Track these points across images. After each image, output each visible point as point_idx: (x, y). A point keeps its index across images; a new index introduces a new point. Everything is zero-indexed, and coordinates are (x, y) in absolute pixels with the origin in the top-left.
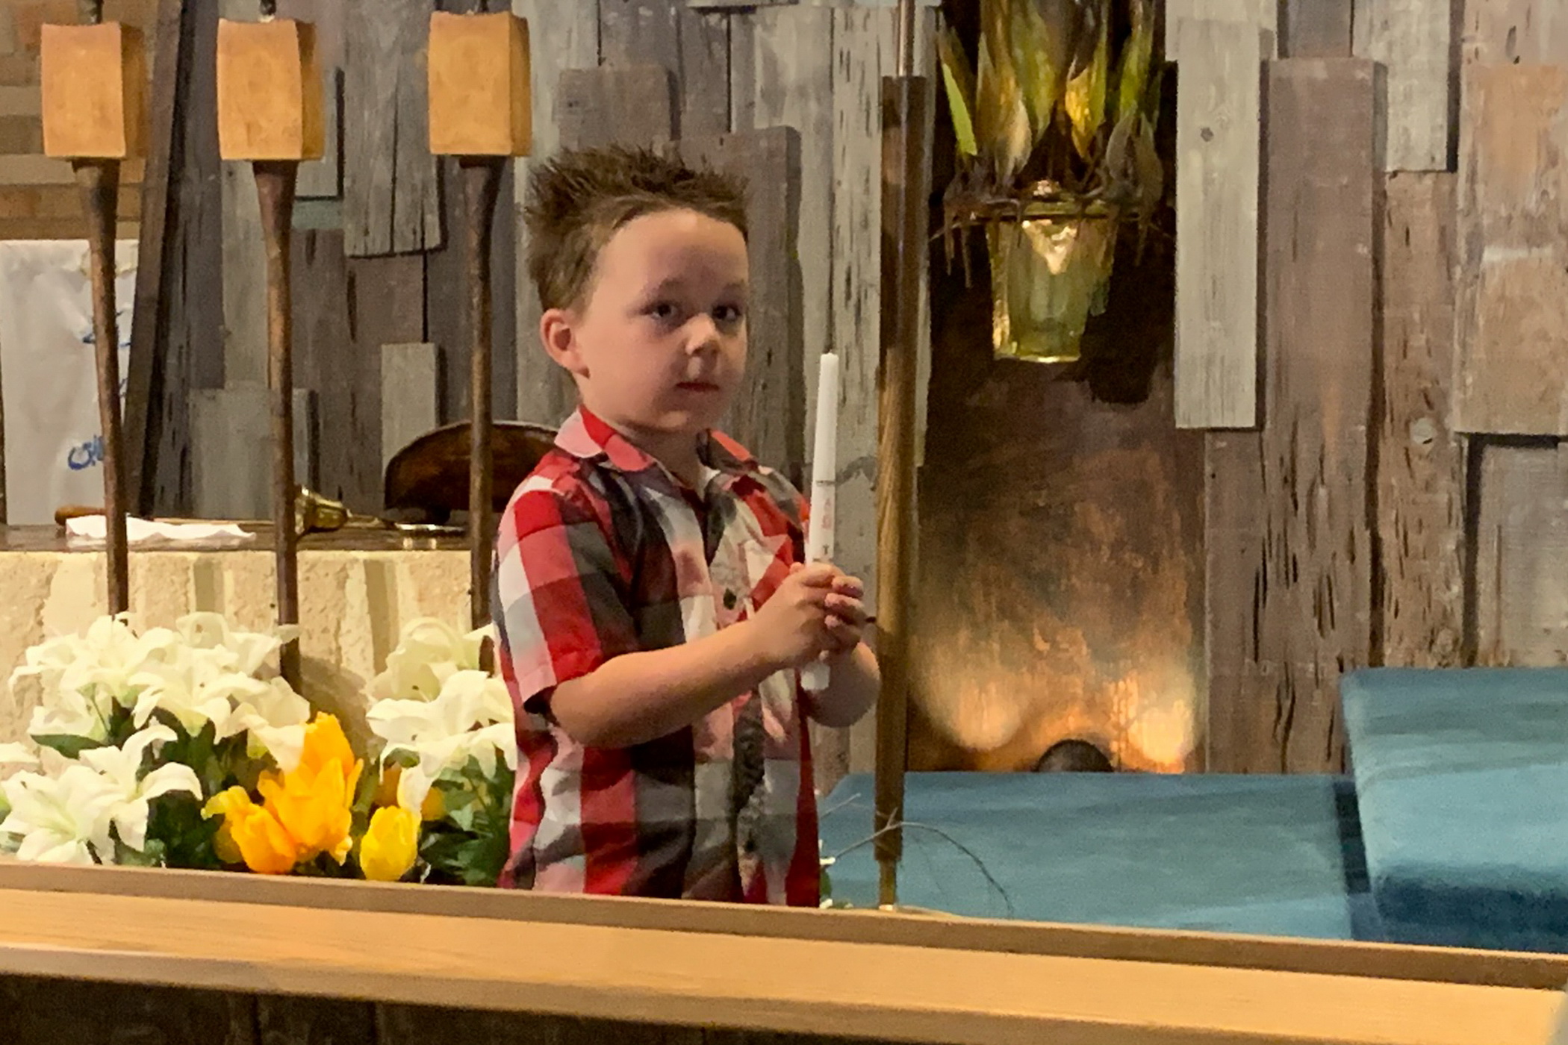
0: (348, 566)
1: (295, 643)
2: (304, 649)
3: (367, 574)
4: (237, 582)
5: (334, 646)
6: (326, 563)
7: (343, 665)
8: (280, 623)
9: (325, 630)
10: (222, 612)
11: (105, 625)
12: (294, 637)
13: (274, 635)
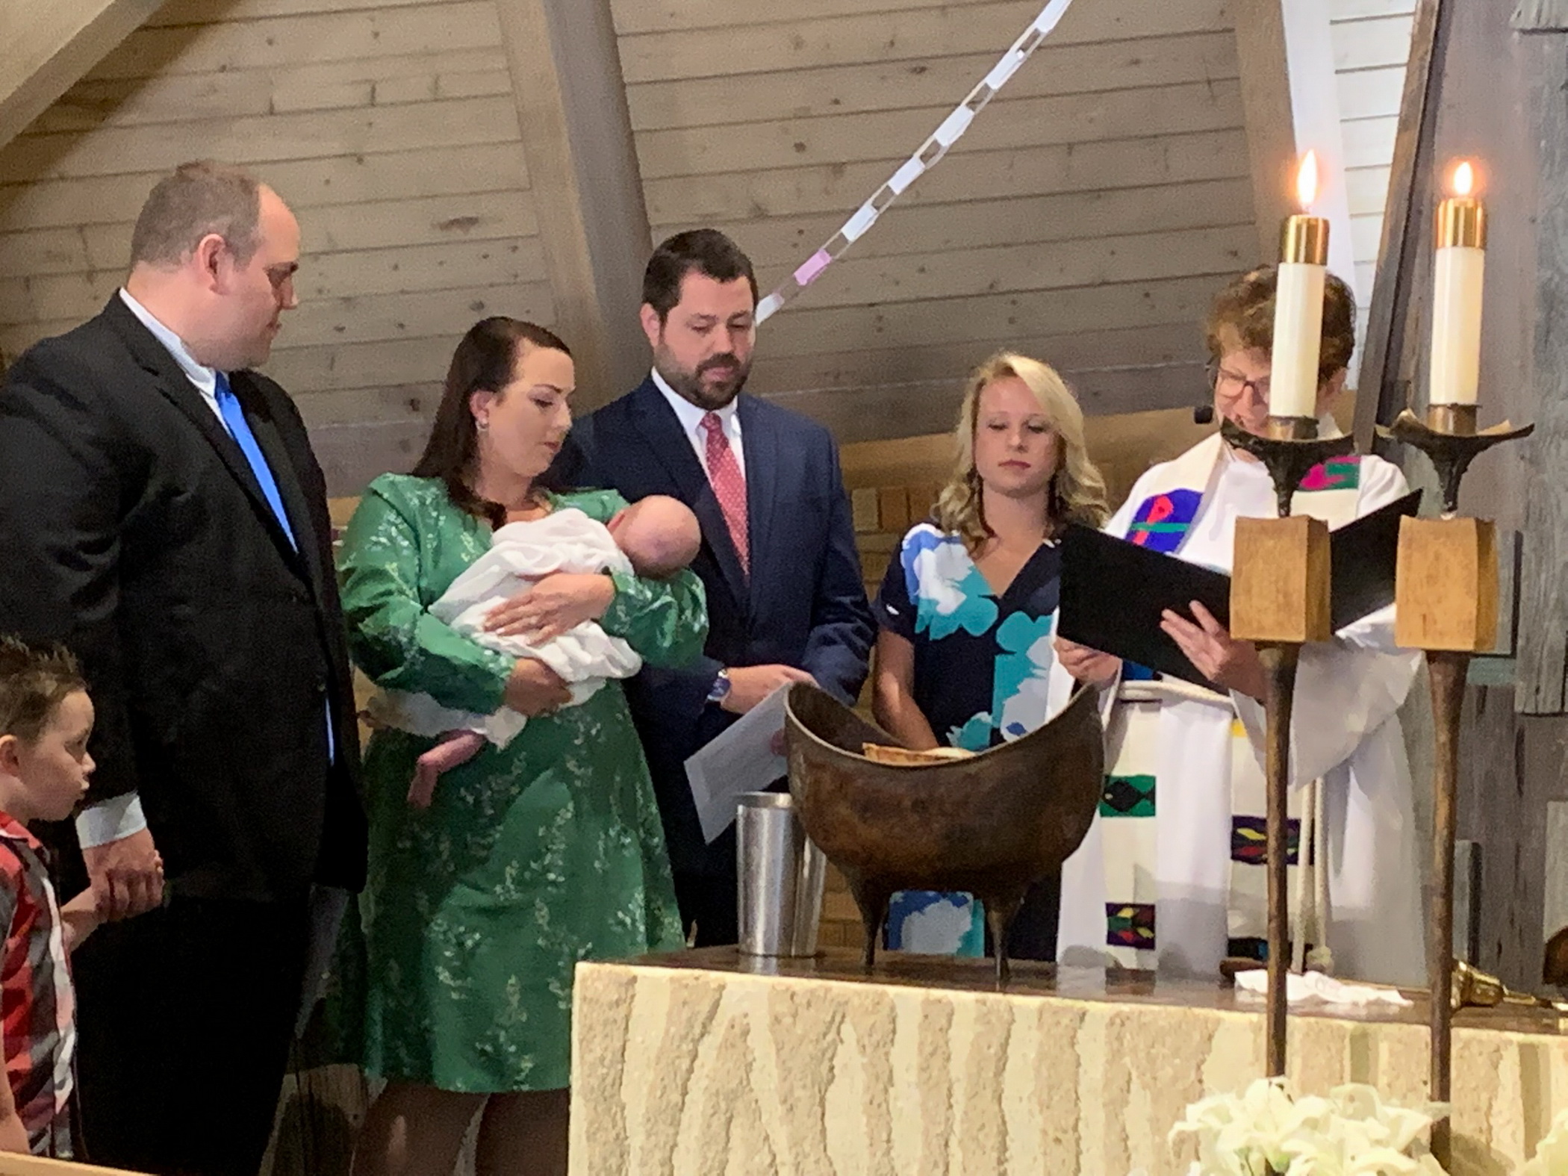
0: (1502, 1047)
1: (1446, 1121)
2: (1454, 1125)
3: (1522, 1056)
4: (1392, 1053)
5: (1485, 1126)
6: (1480, 1042)
7: (1493, 1145)
8: (1432, 1099)
9: (1477, 1110)
10: (1375, 1085)
11: (1262, 1088)
12: (1445, 1114)
13: (1425, 1111)
